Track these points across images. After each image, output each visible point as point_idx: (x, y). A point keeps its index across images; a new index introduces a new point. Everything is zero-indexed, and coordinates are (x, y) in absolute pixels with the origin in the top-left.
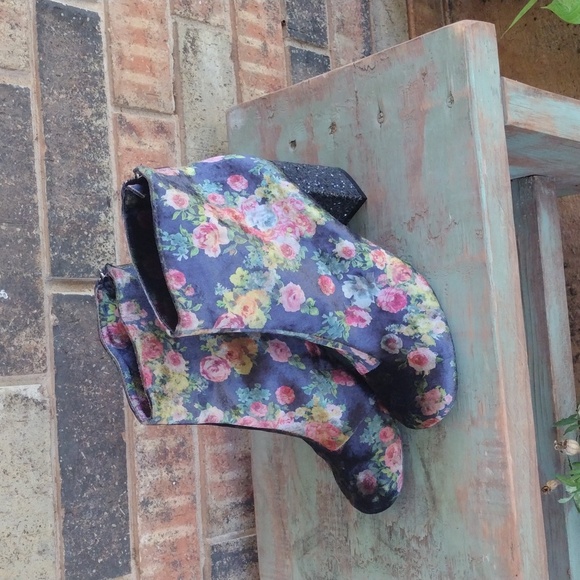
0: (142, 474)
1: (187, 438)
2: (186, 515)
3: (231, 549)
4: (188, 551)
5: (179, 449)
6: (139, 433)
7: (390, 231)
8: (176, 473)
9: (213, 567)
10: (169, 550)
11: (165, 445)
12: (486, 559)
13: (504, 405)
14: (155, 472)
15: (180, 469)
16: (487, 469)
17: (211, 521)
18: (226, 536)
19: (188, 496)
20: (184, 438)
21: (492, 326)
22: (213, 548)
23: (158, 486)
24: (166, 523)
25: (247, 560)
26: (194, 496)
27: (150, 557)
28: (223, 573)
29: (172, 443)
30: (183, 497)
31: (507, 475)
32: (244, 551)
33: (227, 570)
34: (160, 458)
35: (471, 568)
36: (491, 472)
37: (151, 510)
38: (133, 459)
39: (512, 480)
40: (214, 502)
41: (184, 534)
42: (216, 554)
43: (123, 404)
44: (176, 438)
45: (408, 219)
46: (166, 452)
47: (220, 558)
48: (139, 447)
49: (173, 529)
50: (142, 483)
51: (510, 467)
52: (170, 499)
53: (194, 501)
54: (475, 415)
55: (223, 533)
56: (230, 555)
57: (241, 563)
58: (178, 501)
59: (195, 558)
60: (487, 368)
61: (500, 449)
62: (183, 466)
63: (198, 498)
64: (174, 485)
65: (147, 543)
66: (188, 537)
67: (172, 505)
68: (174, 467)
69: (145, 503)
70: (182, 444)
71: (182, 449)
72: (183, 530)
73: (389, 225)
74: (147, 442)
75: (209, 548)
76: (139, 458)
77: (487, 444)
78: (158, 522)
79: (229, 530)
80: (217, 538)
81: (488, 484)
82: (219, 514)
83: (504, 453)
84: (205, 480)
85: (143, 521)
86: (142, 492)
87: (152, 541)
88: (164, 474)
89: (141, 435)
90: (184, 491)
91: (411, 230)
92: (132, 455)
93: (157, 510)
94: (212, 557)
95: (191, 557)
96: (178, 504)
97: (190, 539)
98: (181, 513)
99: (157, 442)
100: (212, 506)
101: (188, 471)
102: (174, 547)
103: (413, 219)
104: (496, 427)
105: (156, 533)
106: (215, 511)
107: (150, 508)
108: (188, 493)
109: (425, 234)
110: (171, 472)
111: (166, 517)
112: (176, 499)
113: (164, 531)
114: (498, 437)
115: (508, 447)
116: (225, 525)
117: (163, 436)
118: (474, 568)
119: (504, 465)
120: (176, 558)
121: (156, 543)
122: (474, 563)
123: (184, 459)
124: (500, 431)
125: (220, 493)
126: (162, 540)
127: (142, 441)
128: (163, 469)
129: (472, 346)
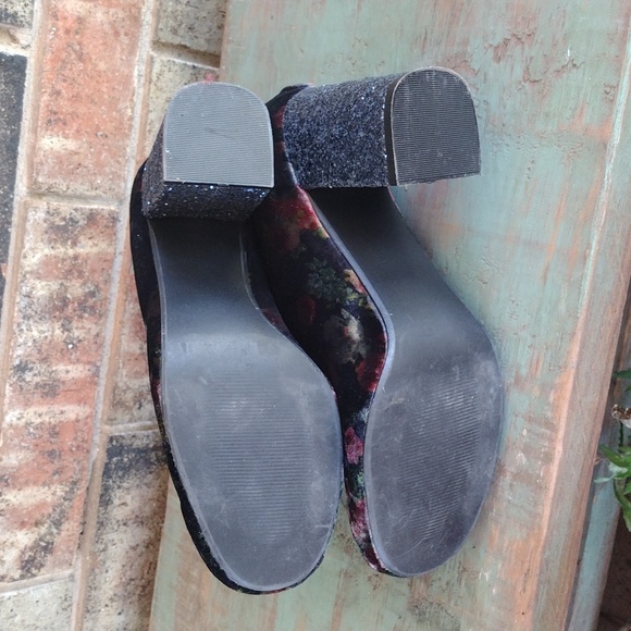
0: (24, 327)
1: (101, 286)
2: (81, 391)
3: (138, 444)
4: (75, 439)
5: (85, 301)
6: (27, 269)
7: (465, 53)
8: (76, 333)
9: (107, 464)
10: (46, 436)
11: (66, 291)
12: (483, 576)
13: (573, 371)
14: (44, 328)
15: (83, 328)
16: (520, 455)
17: (117, 403)
18: (132, 425)
19: (88, 367)
20: (97, 286)
21: (589, 246)
22: (111, 439)
23: (45, 347)
24: (49, 398)
25: (158, 460)
26: (98, 367)
27: (16, 441)
28: (120, 473)
29: (76, 289)
30: (80, 367)
31: (547, 472)
32: (155, 448)
33: (126, 469)
34: (56, 308)
35: (460, 581)
36: (524, 460)
37: (28, 379)
38: (13, 303)
39: (554, 481)
40: (125, 379)
41: (72, 416)
42: (115, 448)
43: (10, 223)
44: (84, 284)
45: (498, 40)
46: (65, 302)
47: (120, 454)
48: (25, 290)
49: (57, 408)
50: (21, 340)
51: (556, 462)
52: (61, 367)
53: (96, 374)
54: (524, 372)
55: (130, 421)
56: (134, 451)
57: (148, 463)
58: (70, 371)
59: (83, 448)
60: (562, 307)
61: (548, 432)
62: (87, 324)
63: (104, 371)
64: (70, 349)
65: (15, 421)
66: (78, 421)
67: (62, 376)
68: (74, 324)
69: (22, 368)
70: (92, 294)
71: (91, 301)
72: (72, 411)
73: (466, 42)
74: (39, 284)
75: (106, 439)
76: (23, 304)
77: (530, 420)
78: (37, 397)
79: (140, 419)
80: (120, 427)
81: (516, 476)
82: (129, 395)
83: (552, 440)
84: (118, 349)
85: (14, 391)
86: (20, 352)
87: (23, 420)
88: (58, 332)
89: (31, 272)
90: (84, 358)
91: (498, 59)
92: (13, 298)
93: (37, 379)
94: (108, 451)
95: (78, 447)
96: (70, 376)
97: (81, 424)
98: (74, 387)
99: (55, 286)
100: (120, 384)
101: (94, 332)
102: (54, 431)
103: (506, 42)
104: (551, 399)
105: (31, 410)
106: (125, 391)
107: (28, 376)
108: (89, 363)
109: (519, 71)
110: (68, 330)
111: (50, 390)
112: (70, 368)
113: (44, 409)
114: (549, 414)
115: (561, 434)
116: (135, 412)
117: (66, 278)
118: (463, 583)
119: (548, 458)
120: (54, 447)
121: (28, 424)
122: (465, 576)
123: (90, 314)
124: (556, 408)
125: (137, 368)
126: (39, 420)
127: (32, 281)
128: (57, 325)
129: (547, 269)
